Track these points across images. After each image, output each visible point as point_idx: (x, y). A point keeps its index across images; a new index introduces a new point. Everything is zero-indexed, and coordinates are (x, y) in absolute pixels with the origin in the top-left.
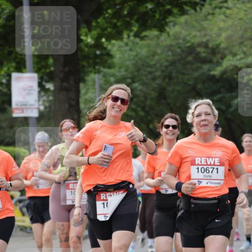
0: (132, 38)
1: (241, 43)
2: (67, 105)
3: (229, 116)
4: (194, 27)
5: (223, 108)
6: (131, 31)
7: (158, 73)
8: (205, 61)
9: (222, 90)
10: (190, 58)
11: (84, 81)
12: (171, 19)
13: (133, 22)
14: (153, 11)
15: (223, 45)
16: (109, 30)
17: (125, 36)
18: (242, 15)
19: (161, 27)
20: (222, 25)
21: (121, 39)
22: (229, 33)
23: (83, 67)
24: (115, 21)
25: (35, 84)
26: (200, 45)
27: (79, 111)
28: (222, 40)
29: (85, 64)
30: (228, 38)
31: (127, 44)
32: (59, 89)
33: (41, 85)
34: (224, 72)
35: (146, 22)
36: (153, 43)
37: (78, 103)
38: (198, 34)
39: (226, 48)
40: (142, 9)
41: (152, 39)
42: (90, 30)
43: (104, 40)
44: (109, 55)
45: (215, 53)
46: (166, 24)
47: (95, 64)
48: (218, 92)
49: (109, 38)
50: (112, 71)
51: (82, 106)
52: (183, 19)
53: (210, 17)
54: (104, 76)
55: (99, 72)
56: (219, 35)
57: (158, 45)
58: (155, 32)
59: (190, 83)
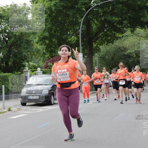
0: (105, 45)
1: (131, 47)
2: (89, 61)
3: (129, 64)
4: (120, 43)
5: (127, 62)
6: (105, 44)
7: (112, 54)
8: (123, 51)
9: (127, 58)
10: (119, 50)
11: (94, 55)
12: (114, 41)
13: (106, 41)
14: (110, 39)
15: (127, 47)
16: (100, 43)
17: (104, 45)
18: (131, 40)
19: (112, 43)
20: (127, 43)
21: (103, 46)
22: (128, 44)
23: (94, 52)
24: (101, 41)
25: (82, 56)
26: (121, 47)
27: (92, 62)
28: (127, 46)
29: (94, 51)
30: (128, 45)
31: (104, 47)
32: (88, 57)
33: (83, 56)
34: (128, 54)
35: (108, 42)
36: (110, 47)
37: (92, 60)
38: (121, 45)
39: (128, 48)
40: (108, 39)
41: (110, 46)
42: (95, 43)
43: (99, 46)
44: (100, 49)
45: (125, 49)
46: (113, 42)
47: (97, 51)
48: (126, 58)
49: (100, 45)
50: (101, 53)
51: (93, 61)
52: (117, 41)
53: (124, 41)
54: (99, 54)
55: (97, 53)
56: (126, 45)
57: (112, 47)
58: (111, 44)
59: (119, 56)
